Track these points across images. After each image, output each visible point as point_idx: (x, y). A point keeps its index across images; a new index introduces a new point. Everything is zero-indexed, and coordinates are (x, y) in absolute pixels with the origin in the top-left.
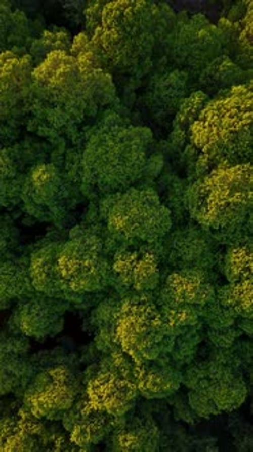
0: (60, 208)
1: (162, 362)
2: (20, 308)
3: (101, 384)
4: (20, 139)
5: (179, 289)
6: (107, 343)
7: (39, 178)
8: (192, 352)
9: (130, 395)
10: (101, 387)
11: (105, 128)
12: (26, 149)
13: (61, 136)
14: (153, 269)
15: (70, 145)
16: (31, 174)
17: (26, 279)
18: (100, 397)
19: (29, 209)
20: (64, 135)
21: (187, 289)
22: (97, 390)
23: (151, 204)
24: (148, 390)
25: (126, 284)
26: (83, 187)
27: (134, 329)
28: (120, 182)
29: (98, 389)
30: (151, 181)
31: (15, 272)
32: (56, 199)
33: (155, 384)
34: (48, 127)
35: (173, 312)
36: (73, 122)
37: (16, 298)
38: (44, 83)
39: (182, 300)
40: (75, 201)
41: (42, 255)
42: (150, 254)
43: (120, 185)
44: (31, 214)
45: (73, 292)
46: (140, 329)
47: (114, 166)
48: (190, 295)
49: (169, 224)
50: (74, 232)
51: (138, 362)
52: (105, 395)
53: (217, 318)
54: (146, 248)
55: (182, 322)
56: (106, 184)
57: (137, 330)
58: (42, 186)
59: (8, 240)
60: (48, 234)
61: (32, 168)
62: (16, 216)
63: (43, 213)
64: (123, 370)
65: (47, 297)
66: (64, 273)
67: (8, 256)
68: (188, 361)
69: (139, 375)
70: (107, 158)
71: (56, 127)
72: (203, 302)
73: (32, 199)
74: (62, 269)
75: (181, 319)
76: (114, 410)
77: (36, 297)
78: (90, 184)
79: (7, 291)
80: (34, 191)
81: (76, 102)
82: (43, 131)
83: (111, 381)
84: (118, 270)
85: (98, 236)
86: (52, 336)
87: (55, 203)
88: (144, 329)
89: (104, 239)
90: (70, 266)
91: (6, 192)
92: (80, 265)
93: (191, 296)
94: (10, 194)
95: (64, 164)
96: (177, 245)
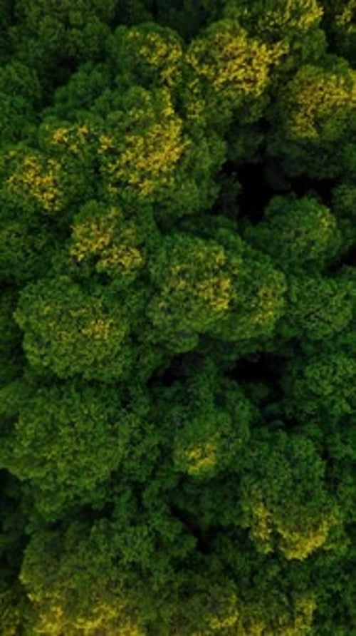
0: (196, 393)
1: (127, 77)
2: (324, 257)
3: (240, 82)
4: (216, 530)
5: (48, 182)
6: (205, 144)
7: (203, 456)
8: (74, 76)
9: (199, 46)
10: (240, 78)
11: (63, 494)
12: (211, 511)
13: (146, 510)
14: (78, 230)
15: (138, 488)
16: (217, 467)
17: (294, 299)
18: (249, 62)
19: (245, 411)
20: (141, 507)
21: (35, 176)
22: (249, 75)
23: (37, 339)
24: (167, 42)
25: (133, 225)
26: (144, 411)
27: (146, 144)
28: (76, 395)
29: (247, 77)
30: (27, 376)
31: (307, 317)
32: (195, 407)
33: (152, 47)
34: (158, 533)
35: (74, 148)
36: (113, 525)
37: (323, 275)
38: (130, 612)
39: (51, 161)
40: (168, 393)
41: (253, 327)
42: (75, 257)
43: (79, 390)
44: (248, 401)
45: (226, 248)
46: (136, 141)
47: (72, 424)
48: (33, 165)
49: (24, 294)
50: (188, 345)
51: (165, 94)
52: (239, 61)
53: (11, 112)
54: (78, 269)
55: (67, 127)
56: (103, 400)
57: (141, 141)
58: (204, 441)
59: (301, 374)
60: (233, 357)
61: (212, 475)
62: (273, 408)
63: (228, 394)
64: (195, 91)
65: (274, 257)
66: (226, 284)
67: (310, 348)
68: (89, 65)
69: (174, 72)
70: (78, 442)
71: (145, 527)
72: (20, 145)
73: (232, 425)
74: (227, 291)
75: (65, 131)
76: (235, 33)
77: (291, 265)
78: (130, 410)
79: (331, 292)
80: (223, 436)
81: (90, 558)
82: (171, 530)
83: (221, 80)
84: (136, 252)
85: (149, 321)
86: (293, 194)
87: (198, 403)
88: (130, 139)
89: (142, 313)
90: (211, 290)
91: (270, 453)
92: (194, 287)
93: (34, 161)
94: (266, 447)
95: (161, 460)
96: (28, 255)
